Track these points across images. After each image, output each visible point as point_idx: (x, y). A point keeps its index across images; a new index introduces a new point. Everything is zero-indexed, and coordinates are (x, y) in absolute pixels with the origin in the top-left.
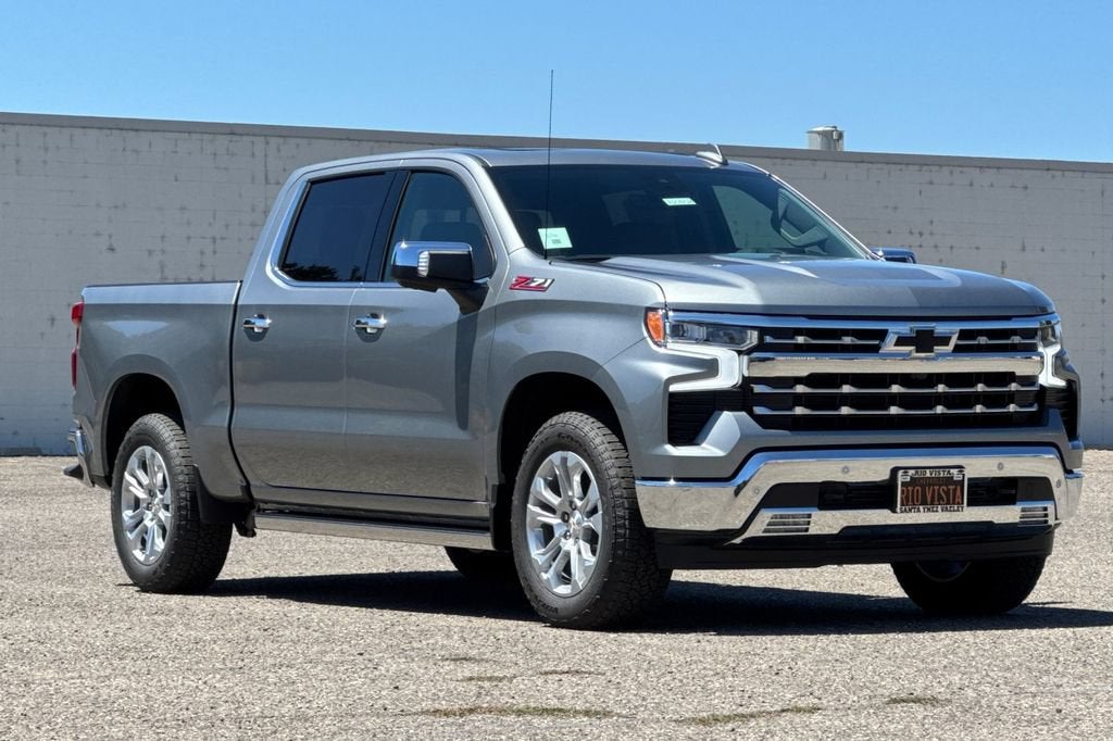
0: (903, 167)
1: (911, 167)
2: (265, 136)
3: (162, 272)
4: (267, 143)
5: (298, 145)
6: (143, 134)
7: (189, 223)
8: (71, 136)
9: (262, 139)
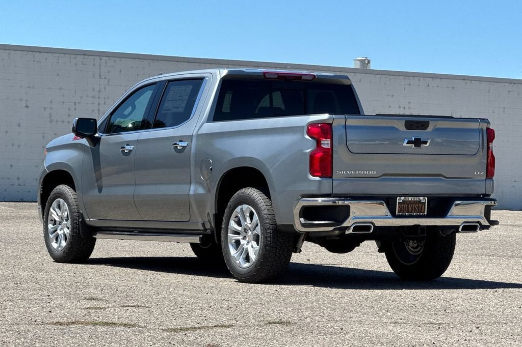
0: (397, 77)
1: (401, 77)
2: (100, 56)
3: (51, 118)
4: (101, 59)
5: (115, 61)
6: (42, 54)
7: (63, 96)
8: (9, 54)
9: (99, 57)
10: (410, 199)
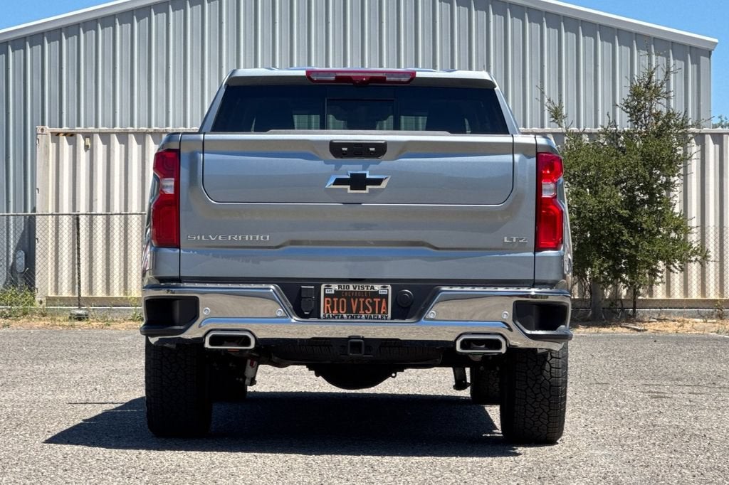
10: (351, 289)
